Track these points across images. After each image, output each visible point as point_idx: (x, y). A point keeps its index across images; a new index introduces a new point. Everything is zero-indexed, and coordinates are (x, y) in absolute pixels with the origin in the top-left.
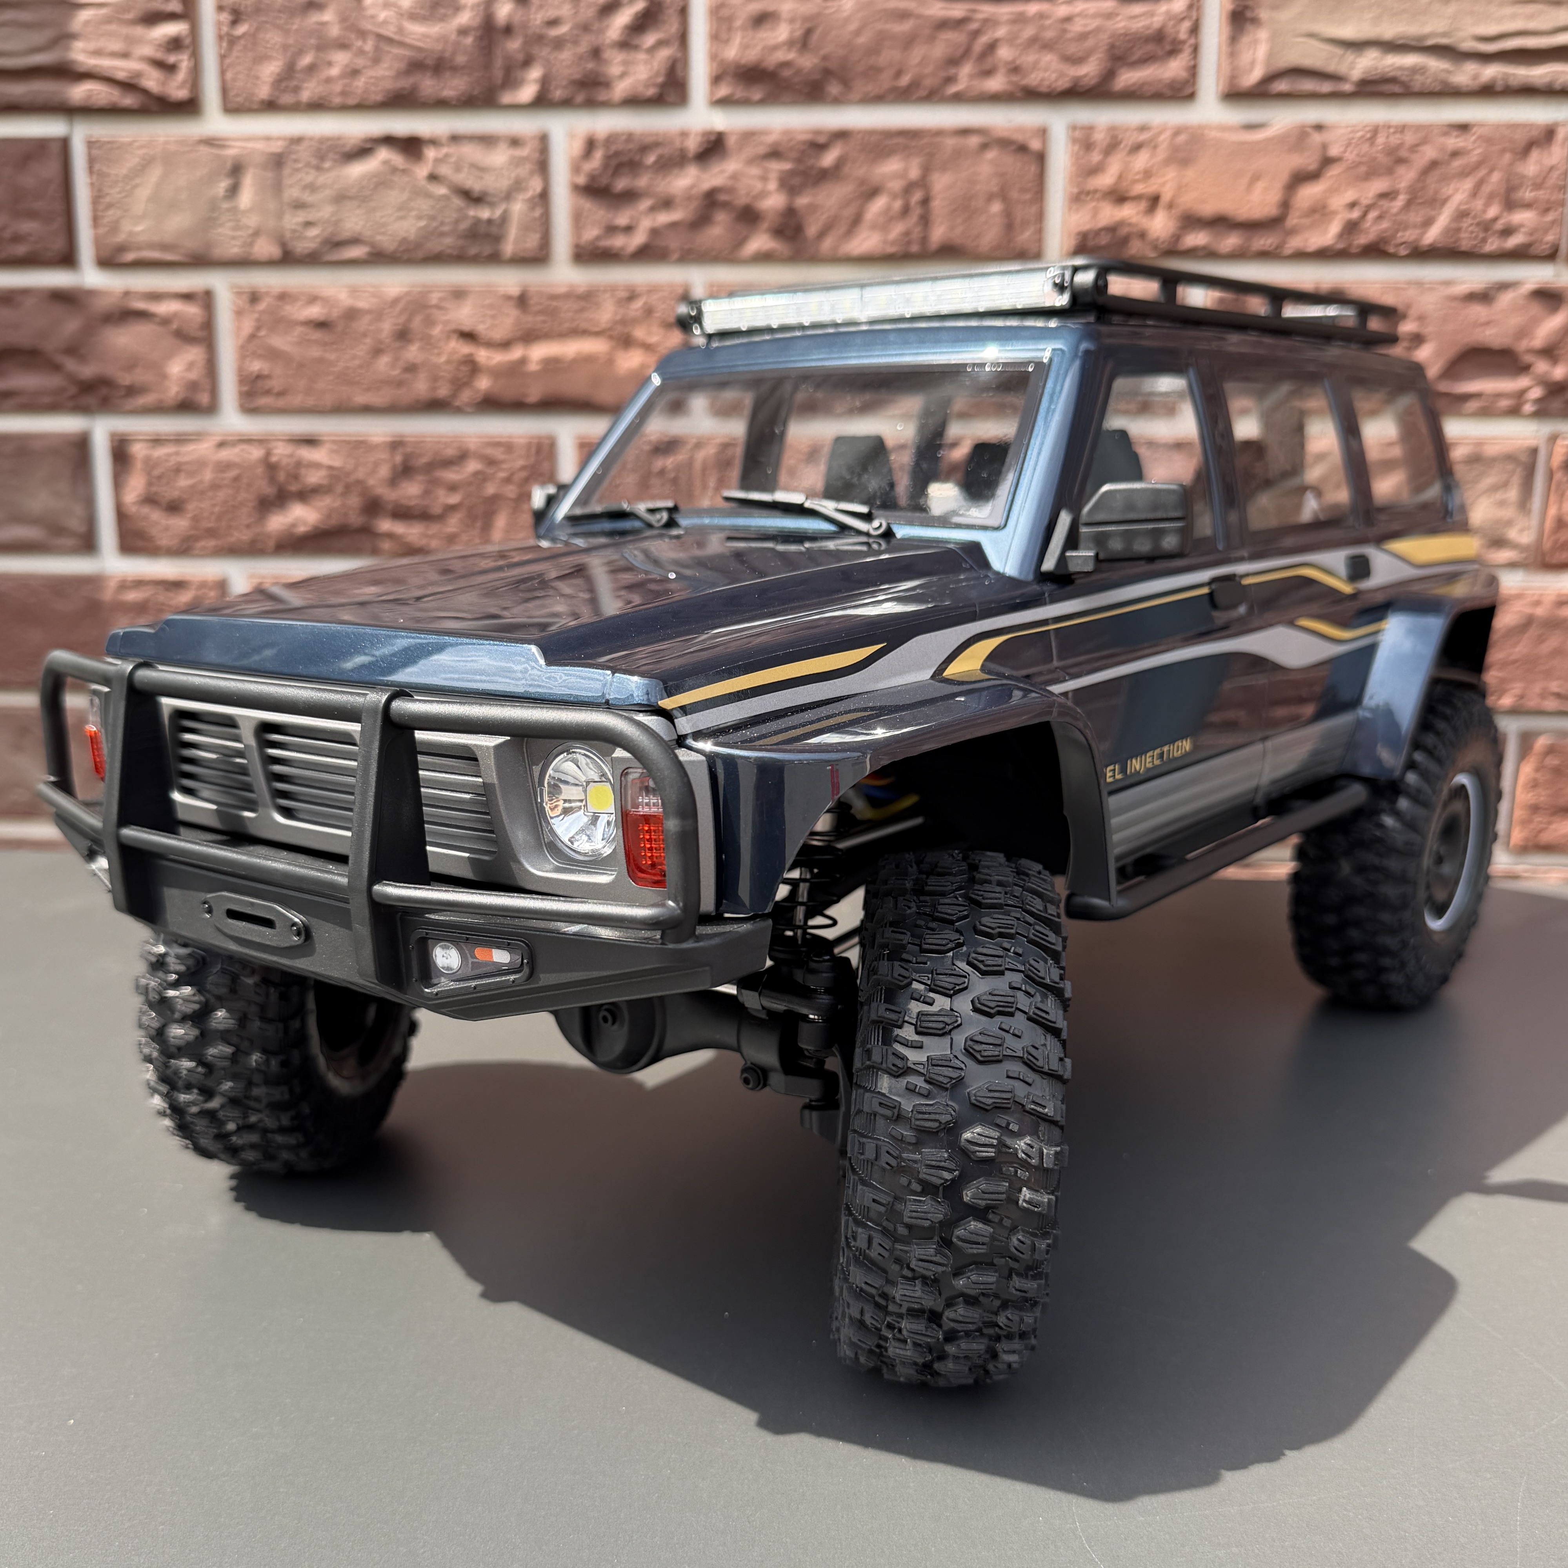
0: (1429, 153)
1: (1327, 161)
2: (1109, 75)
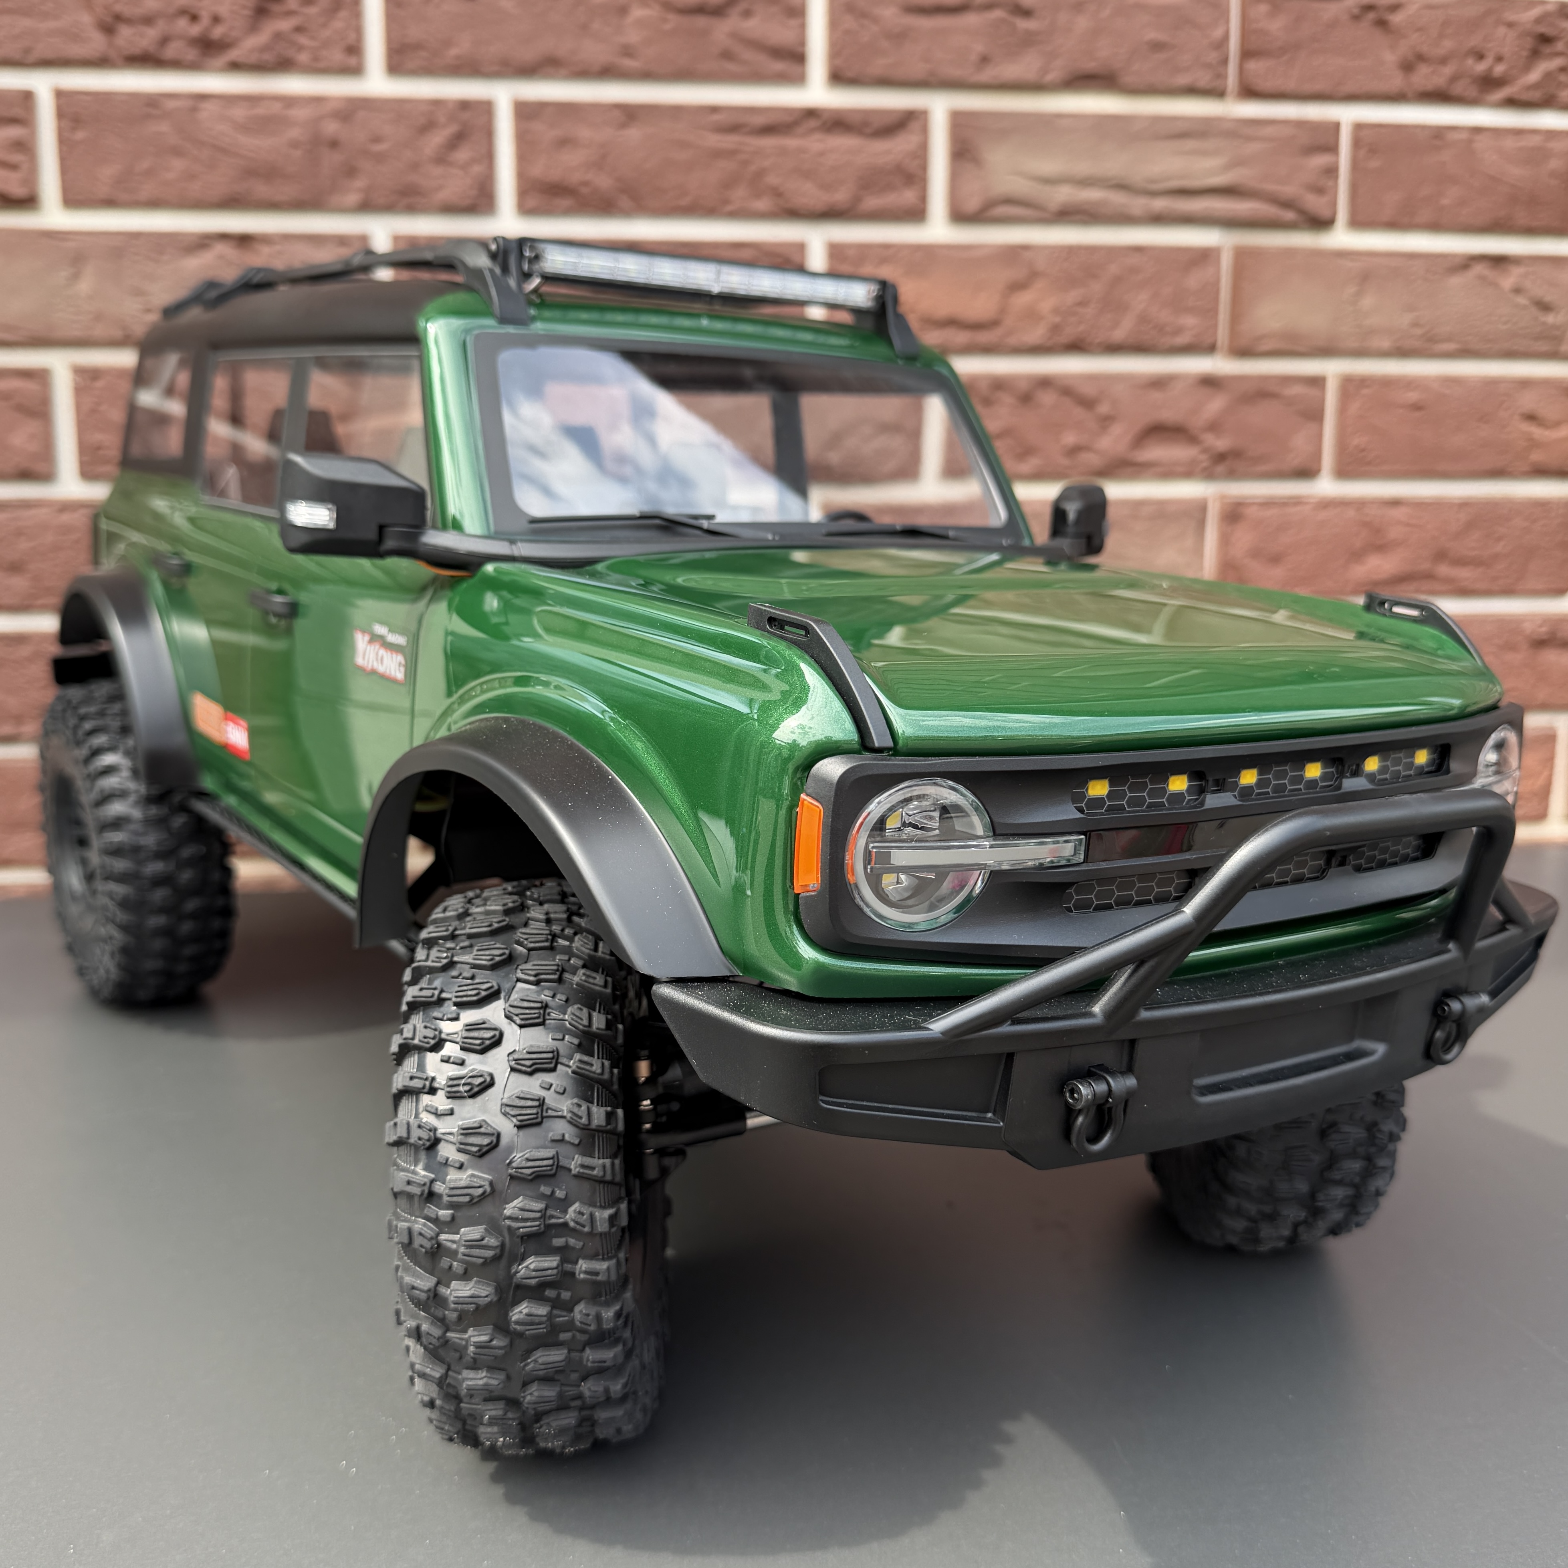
0: (1113, 269)
1: (1034, 275)
2: (857, 199)
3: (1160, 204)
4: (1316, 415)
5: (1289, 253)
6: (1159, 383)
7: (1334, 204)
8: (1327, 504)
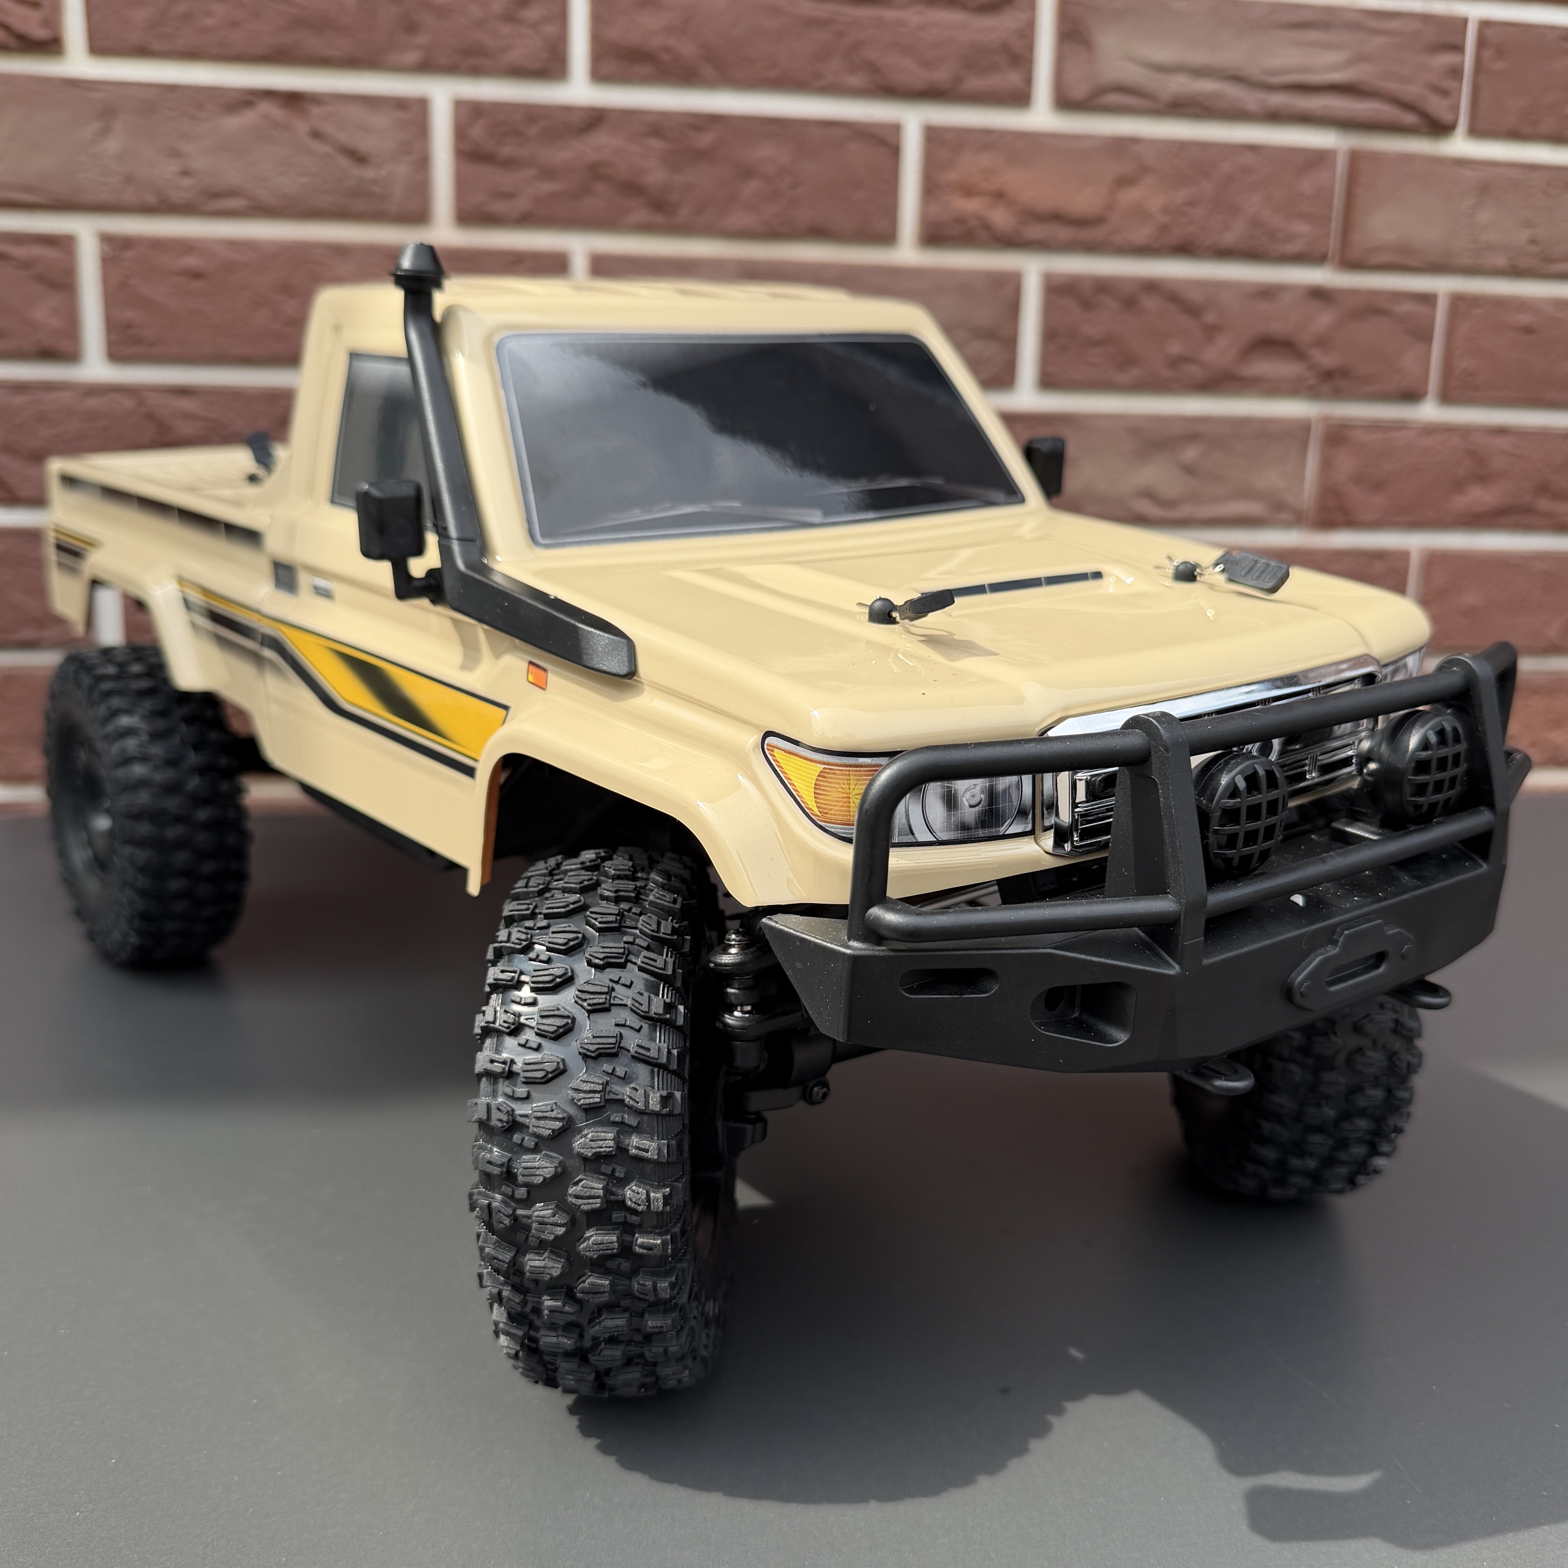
3: (1278, 100)
4: (1424, 335)
5: (1408, 158)
6: (1267, 292)
7: (1456, 108)
8: (1431, 430)
